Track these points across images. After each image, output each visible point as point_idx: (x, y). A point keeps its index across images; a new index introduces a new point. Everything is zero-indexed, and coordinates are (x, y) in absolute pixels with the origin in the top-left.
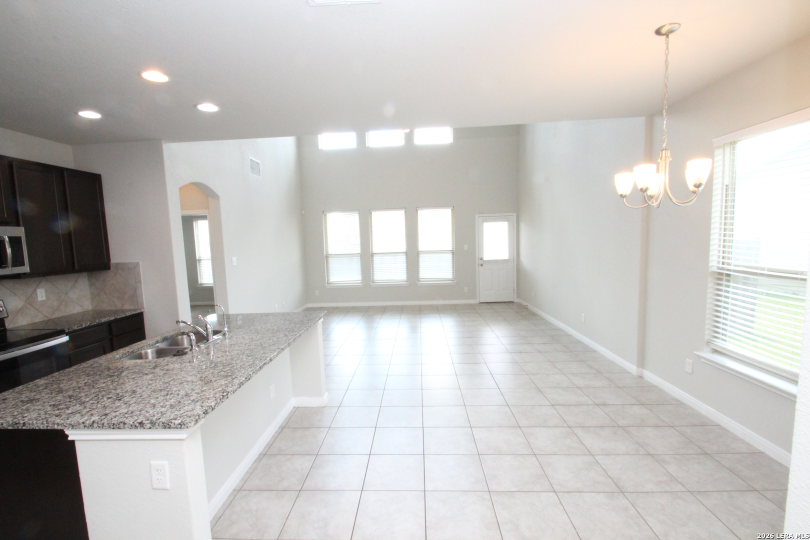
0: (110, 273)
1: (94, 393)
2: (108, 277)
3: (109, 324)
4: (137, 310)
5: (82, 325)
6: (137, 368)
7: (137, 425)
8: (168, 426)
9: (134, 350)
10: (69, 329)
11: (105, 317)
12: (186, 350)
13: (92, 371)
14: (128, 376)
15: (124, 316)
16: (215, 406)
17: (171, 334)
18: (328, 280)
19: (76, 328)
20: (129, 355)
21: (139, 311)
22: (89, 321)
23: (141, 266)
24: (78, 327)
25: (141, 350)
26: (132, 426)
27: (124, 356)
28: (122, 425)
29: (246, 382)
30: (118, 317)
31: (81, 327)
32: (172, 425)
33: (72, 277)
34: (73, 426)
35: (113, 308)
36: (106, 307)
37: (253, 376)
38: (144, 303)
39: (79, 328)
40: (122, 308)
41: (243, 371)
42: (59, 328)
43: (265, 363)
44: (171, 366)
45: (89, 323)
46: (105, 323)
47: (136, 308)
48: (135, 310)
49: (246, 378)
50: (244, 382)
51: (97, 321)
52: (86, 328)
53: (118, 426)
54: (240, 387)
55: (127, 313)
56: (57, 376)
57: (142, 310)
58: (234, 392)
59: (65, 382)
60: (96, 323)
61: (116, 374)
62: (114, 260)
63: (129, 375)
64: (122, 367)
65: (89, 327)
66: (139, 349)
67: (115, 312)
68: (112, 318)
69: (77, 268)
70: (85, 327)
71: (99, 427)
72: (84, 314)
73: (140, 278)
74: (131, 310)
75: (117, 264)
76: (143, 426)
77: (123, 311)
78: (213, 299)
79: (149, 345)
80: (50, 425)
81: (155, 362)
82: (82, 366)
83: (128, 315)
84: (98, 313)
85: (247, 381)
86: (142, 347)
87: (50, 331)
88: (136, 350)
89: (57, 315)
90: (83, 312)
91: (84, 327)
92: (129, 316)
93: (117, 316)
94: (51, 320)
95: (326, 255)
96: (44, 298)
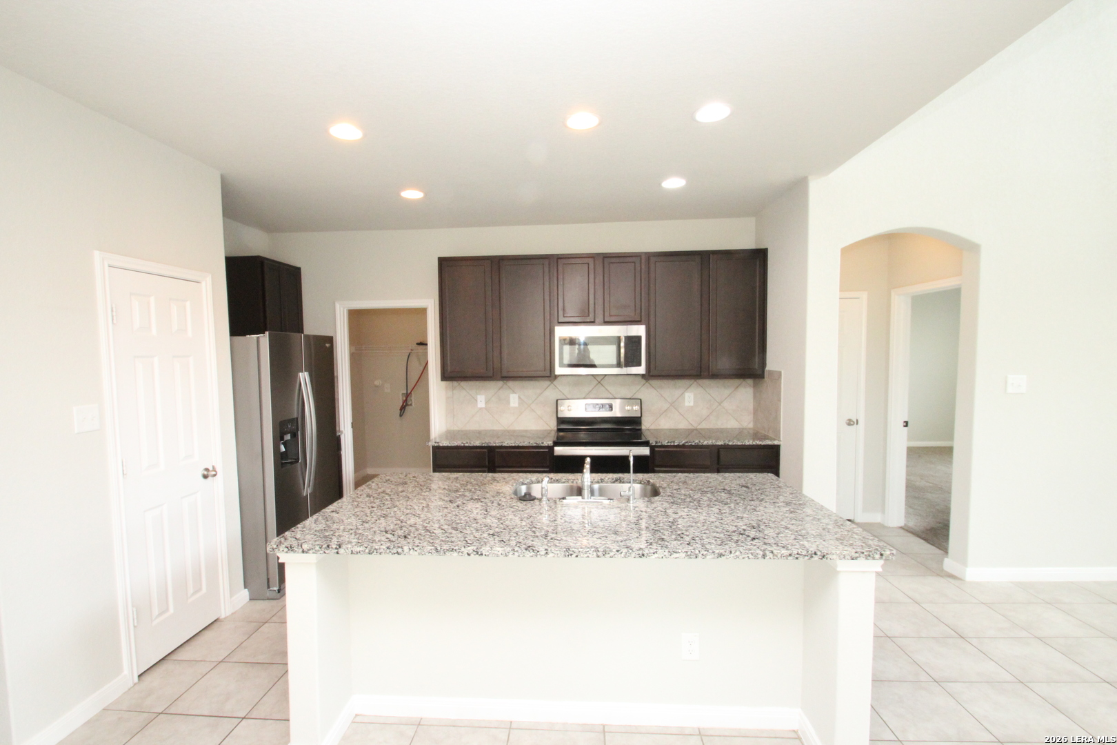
2: (763, 388)
3: (718, 450)
5: (674, 442)
10: (656, 443)
15: (739, 443)
19: (666, 443)
23: (782, 376)
24: (668, 442)
30: (730, 444)
31: (672, 444)
35: (763, 431)
36: (759, 428)
38: (781, 433)
39: (669, 444)
40: (768, 434)
45: (684, 442)
46: (708, 446)
47: (776, 438)
51: (697, 441)
52: (678, 446)
55: (746, 441)
57: (777, 443)
60: (693, 444)
62: (769, 365)
65: (683, 446)
68: (720, 443)
72: (740, 431)
73: (781, 395)
75: (769, 372)
83: (747, 444)
89: (704, 426)
90: (740, 429)
91: (676, 444)
93: (729, 441)
94: (696, 430)
96: (692, 404)
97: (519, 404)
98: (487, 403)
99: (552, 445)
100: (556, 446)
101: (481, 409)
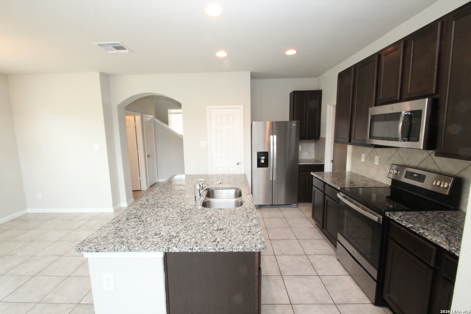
97: (379, 163)
98: (365, 159)
101: (363, 162)
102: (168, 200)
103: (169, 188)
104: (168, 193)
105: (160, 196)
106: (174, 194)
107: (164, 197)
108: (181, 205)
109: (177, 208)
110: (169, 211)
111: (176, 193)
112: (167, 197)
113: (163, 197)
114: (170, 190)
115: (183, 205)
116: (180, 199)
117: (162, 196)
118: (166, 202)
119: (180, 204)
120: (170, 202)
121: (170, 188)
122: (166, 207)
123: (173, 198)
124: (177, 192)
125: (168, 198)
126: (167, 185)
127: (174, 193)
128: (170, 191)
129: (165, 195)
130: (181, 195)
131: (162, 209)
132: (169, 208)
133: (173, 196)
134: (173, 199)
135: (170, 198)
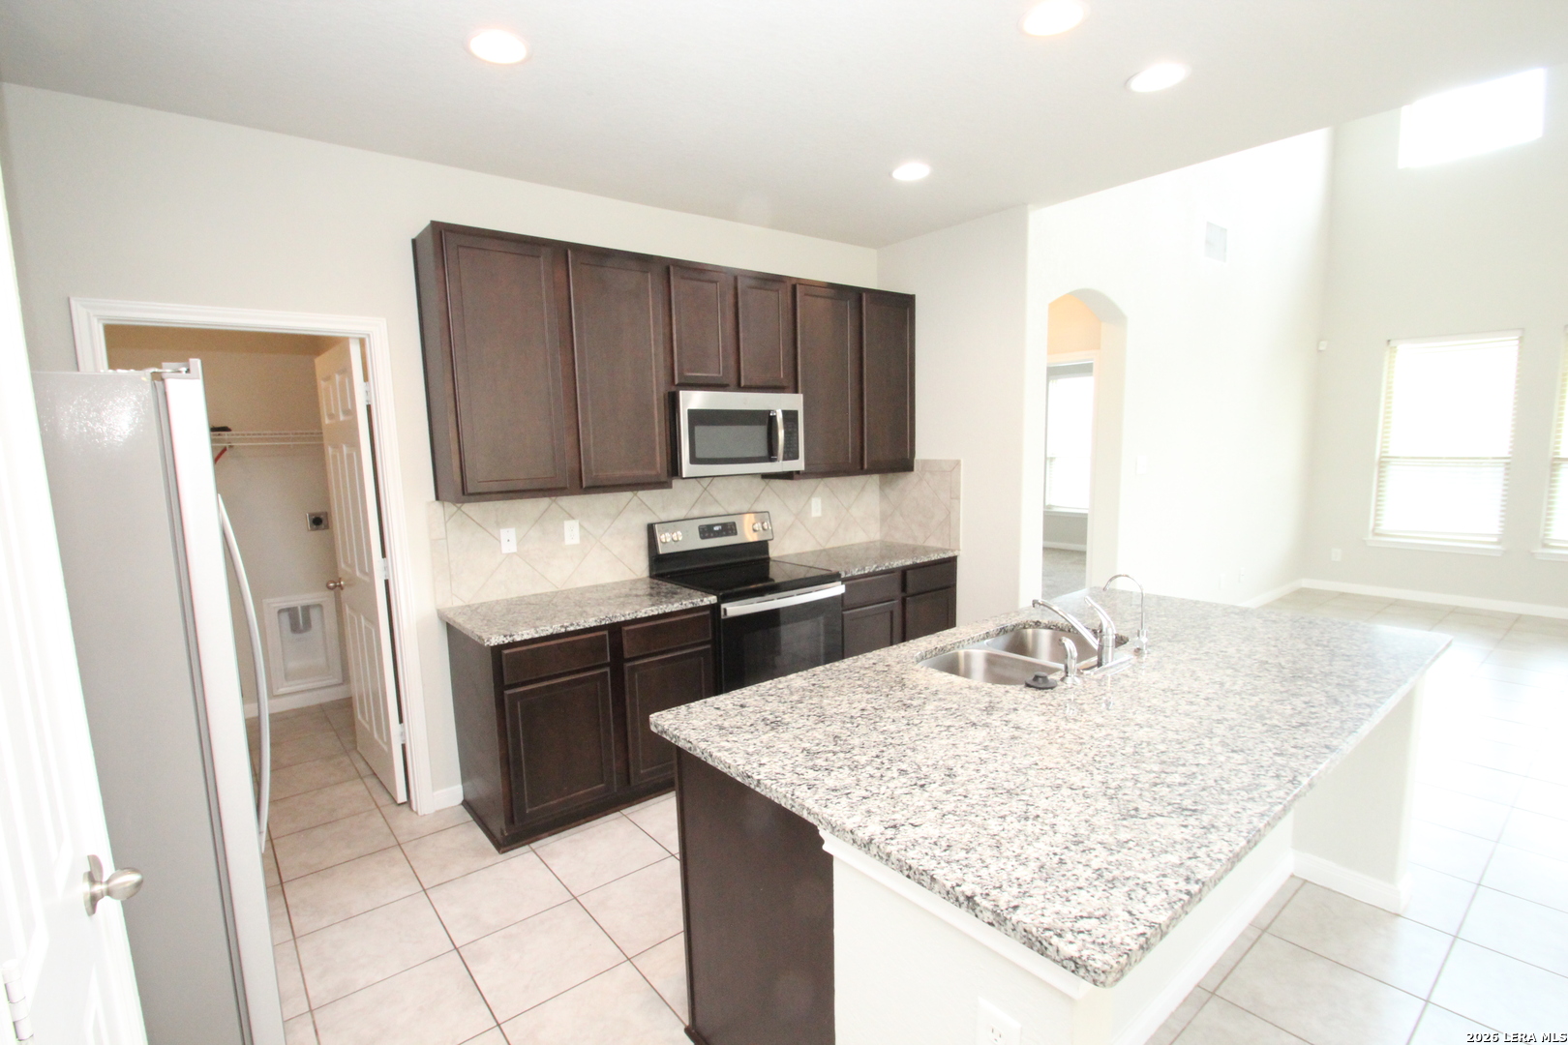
0: (911, 477)
1: (876, 744)
2: (908, 485)
3: (904, 571)
4: (948, 550)
5: (864, 569)
6: (955, 698)
7: (962, 899)
8: (1038, 944)
9: (945, 647)
10: (846, 573)
11: (898, 558)
12: (1050, 677)
13: (875, 681)
14: (937, 718)
15: (926, 560)
16: (1168, 927)
17: (1014, 623)
18: (1376, 525)
19: (856, 572)
20: (936, 654)
21: (950, 554)
22: (876, 563)
23: (962, 467)
24: (858, 570)
25: (958, 647)
26: (948, 893)
27: (928, 656)
28: (926, 879)
29: (1246, 853)
30: (918, 562)
31: (862, 572)
32: (1051, 951)
33: (858, 480)
34: (833, 828)
35: (910, 542)
36: (899, 538)
37: (1264, 835)
38: (961, 539)
39: (859, 573)
40: (926, 544)
41: (1232, 808)
42: (834, 569)
43: (1296, 795)
44: (1023, 718)
45: (875, 566)
46: (898, 569)
47: (947, 547)
48: (944, 551)
49: (1248, 842)
50: (1243, 853)
51: (887, 564)
53: (917, 876)
54: (1231, 869)
56: (822, 676)
57: (956, 553)
58: (1215, 884)
59: (831, 694)
60: (884, 568)
61: (915, 703)
62: (921, 453)
63: (939, 714)
64: (926, 688)
65: (875, 573)
66: (954, 644)
67: (914, 550)
68: (909, 562)
69: (866, 466)
70: (869, 573)
71: (881, 858)
72: (867, 547)
73: (959, 491)
74: (937, 550)
75: (925, 462)
76: (974, 910)
77: (926, 550)
78: (1083, 539)
79: (973, 638)
80: (796, 805)
81: (989, 694)
82: (859, 664)
83: (933, 558)
84: (889, 549)
85: (1250, 849)
86: (960, 642)
87: (824, 573)
88: (949, 647)
89: (833, 544)
90: (867, 543)
91: (867, 571)
92: (935, 561)
93: (917, 558)
94: (824, 550)
95: (1381, 457)
96: (819, 514)
97: (581, 538)
98: (519, 542)
99: (716, 601)
100: (724, 602)
101: (509, 555)
102: (1240, 682)
103: (1224, 744)
104: (1234, 715)
105: (1276, 706)
106: (1207, 699)
107: (1256, 699)
108: (1194, 657)
109: (1211, 651)
110: (1238, 651)
111: (1192, 703)
112: (1239, 694)
113: (1262, 696)
114: (1220, 730)
115: (1187, 654)
116: (1187, 675)
117: (1264, 703)
118: (1247, 675)
119: (1196, 659)
120: (1229, 671)
121: (1216, 740)
122: (1248, 662)
123: (1215, 683)
124: (1184, 707)
125: (1237, 688)
126: (1235, 783)
127: (1203, 702)
128: (1219, 722)
129: (1251, 707)
130: (1172, 687)
131: (1264, 659)
132: (1239, 655)
133: (1209, 691)
134: (1218, 679)
135: (1227, 685)
